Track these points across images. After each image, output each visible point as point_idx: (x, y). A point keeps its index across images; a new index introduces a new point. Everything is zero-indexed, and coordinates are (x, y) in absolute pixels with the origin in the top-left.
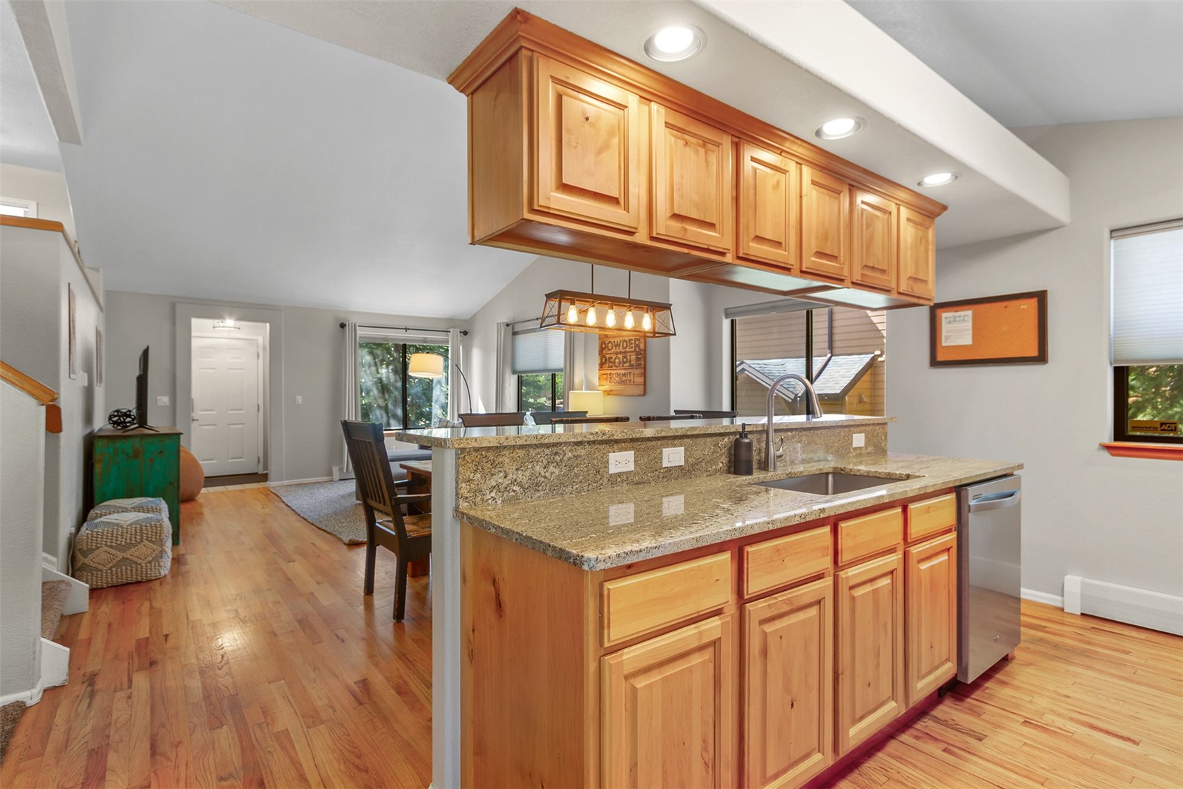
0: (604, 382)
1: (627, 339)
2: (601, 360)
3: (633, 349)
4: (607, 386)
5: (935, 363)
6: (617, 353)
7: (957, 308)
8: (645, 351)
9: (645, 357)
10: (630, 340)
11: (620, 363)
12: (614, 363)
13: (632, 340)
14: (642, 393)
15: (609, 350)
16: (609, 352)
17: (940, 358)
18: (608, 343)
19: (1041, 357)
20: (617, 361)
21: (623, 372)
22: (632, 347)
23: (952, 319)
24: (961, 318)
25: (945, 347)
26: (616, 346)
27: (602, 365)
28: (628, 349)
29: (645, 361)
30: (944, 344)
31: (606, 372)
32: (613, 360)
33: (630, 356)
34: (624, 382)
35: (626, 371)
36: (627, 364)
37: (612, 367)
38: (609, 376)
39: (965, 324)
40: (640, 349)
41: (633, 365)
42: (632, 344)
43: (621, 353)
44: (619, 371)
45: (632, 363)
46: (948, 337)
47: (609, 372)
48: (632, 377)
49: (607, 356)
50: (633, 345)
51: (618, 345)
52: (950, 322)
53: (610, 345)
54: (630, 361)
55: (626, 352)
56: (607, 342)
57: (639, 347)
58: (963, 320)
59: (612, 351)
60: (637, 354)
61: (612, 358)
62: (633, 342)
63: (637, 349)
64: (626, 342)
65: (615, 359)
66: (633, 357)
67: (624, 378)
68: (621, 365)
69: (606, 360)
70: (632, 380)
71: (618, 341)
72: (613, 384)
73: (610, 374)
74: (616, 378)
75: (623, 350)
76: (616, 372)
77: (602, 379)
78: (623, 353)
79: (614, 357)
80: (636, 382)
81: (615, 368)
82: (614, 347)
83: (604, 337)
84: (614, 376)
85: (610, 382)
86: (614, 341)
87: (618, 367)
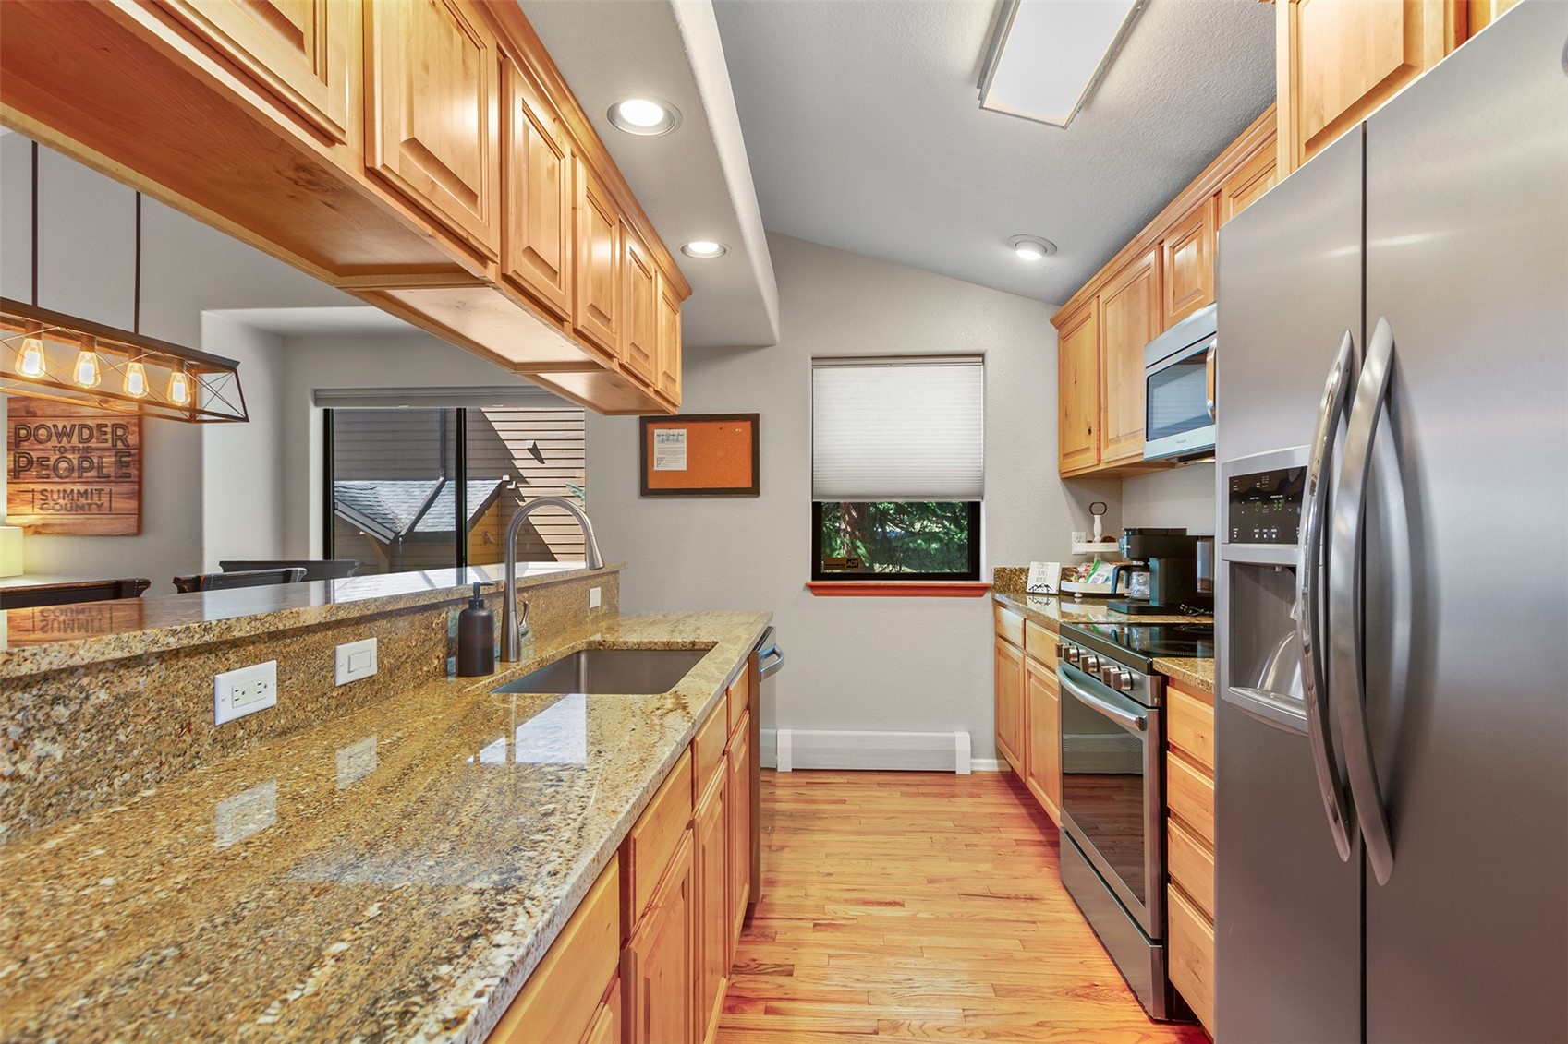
0: (27, 509)
1: (90, 423)
2: (16, 461)
3: (109, 445)
4: (33, 516)
5: (646, 491)
6: (63, 450)
7: (670, 425)
8: (140, 448)
9: (140, 463)
10: (99, 426)
11: (71, 470)
12: (55, 468)
13: (106, 426)
14: (135, 530)
15: (40, 442)
16: (39, 447)
17: (651, 486)
18: (38, 428)
19: (754, 491)
20: (63, 465)
21: (82, 488)
22: (106, 441)
23: (665, 437)
24: (675, 438)
25: (657, 471)
26: (59, 435)
27: (16, 474)
28: (93, 444)
29: (140, 469)
30: (656, 468)
31: (31, 487)
32: (51, 463)
33: (100, 457)
34: (82, 508)
35: (89, 488)
36: (94, 473)
37: (48, 476)
38: (38, 496)
39: (679, 445)
40: (128, 446)
41: (108, 476)
42: (106, 433)
43: (73, 450)
44: (69, 487)
45: (105, 471)
46: (661, 460)
47: (39, 487)
48: (105, 499)
49: (35, 455)
50: (109, 436)
51: (66, 434)
52: (663, 441)
53: (42, 431)
54: (100, 467)
55: (87, 449)
56: (33, 426)
57: (124, 441)
58: (677, 440)
59: (49, 445)
60: (119, 453)
61: (48, 459)
62: (109, 430)
63: (120, 445)
64: (89, 428)
65: (57, 461)
66: (109, 460)
67: (83, 501)
68: (75, 474)
69: (30, 462)
70: (107, 504)
71: (64, 427)
72: (51, 511)
73: (42, 492)
74: (61, 501)
75: (81, 445)
76: (61, 487)
77: (18, 501)
78: (79, 450)
79: (53, 458)
80: (116, 509)
81: (57, 480)
82: (54, 438)
83: (24, 414)
84: (55, 496)
85: (41, 508)
86: (55, 426)
87: (66, 477)
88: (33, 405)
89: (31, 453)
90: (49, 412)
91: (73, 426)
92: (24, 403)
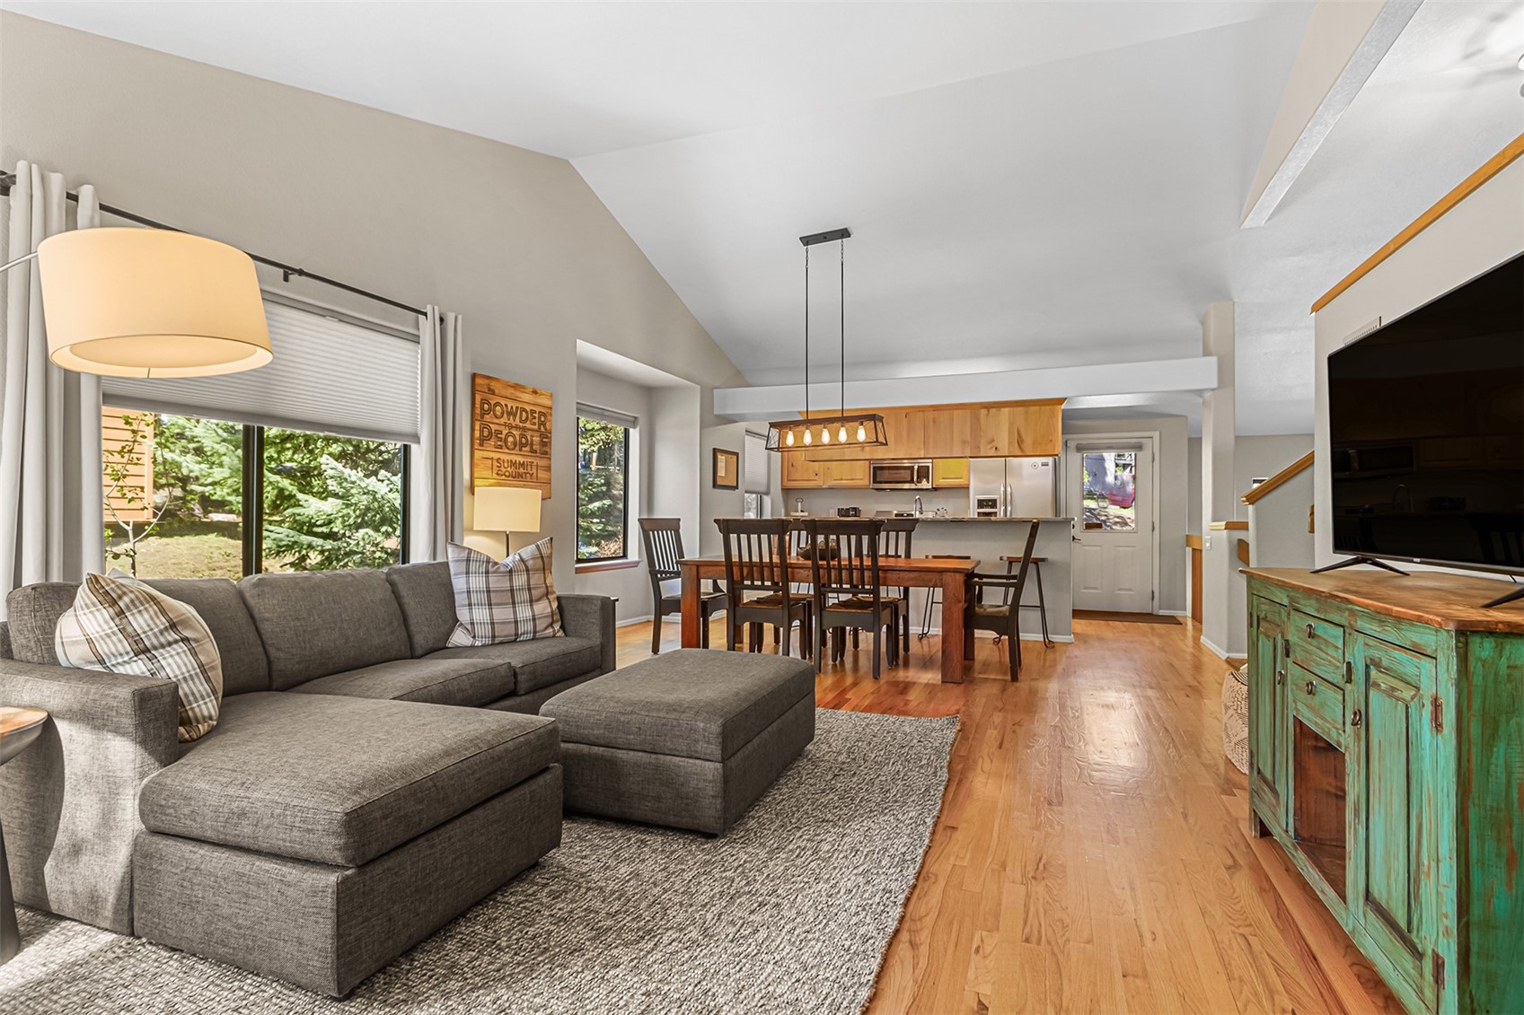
0: (487, 473)
1: (528, 408)
2: (480, 432)
3: (538, 427)
4: (492, 480)
5: (716, 486)
6: (511, 427)
8: (550, 431)
9: (549, 442)
10: (533, 411)
11: (514, 444)
12: (506, 441)
13: (538, 412)
14: (549, 495)
15: (496, 417)
16: (496, 421)
17: (719, 482)
18: (497, 404)
19: (736, 487)
20: (511, 439)
21: (520, 459)
22: (535, 424)
24: (723, 460)
25: (719, 476)
26: (508, 414)
27: (482, 441)
28: (528, 425)
29: (549, 448)
30: (719, 474)
31: (489, 455)
32: (503, 436)
33: (532, 436)
34: (520, 475)
35: (526, 460)
36: (528, 448)
37: (501, 447)
38: (495, 463)
40: (546, 429)
41: (536, 452)
42: (535, 418)
43: (517, 427)
44: (514, 458)
45: (534, 447)
47: (496, 456)
48: (534, 471)
49: (494, 427)
50: (536, 421)
51: (511, 414)
52: (720, 462)
53: (498, 408)
54: (532, 445)
55: (524, 429)
56: (493, 402)
57: (543, 425)
58: (723, 462)
59: (502, 421)
60: (543, 434)
61: (501, 433)
62: (539, 415)
63: (542, 429)
64: (527, 412)
65: (507, 436)
66: (536, 439)
67: (521, 470)
68: (517, 448)
69: (490, 433)
70: (535, 475)
71: (512, 407)
72: (503, 477)
73: (498, 460)
74: (509, 469)
75: (521, 425)
76: (510, 457)
77: (482, 466)
78: (520, 428)
79: (505, 432)
80: (541, 478)
81: (507, 451)
82: (505, 415)
83: (486, 391)
84: (506, 465)
85: (497, 474)
86: (506, 405)
87: (513, 449)
88: (493, 385)
89: (491, 425)
90: (503, 392)
91: (517, 407)
92: (487, 381)
